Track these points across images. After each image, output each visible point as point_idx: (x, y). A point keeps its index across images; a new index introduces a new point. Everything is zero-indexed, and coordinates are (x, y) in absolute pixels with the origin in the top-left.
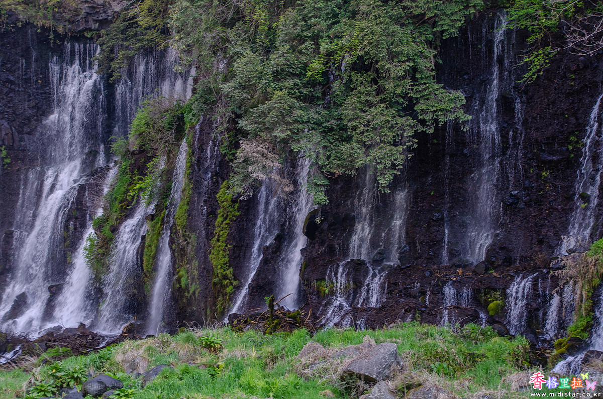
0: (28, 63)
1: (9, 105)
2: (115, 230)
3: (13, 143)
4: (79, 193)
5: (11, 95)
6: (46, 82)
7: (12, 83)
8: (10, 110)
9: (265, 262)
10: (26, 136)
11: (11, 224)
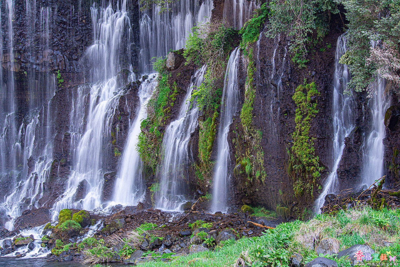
0: (76, 8)
1: (62, 40)
2: (162, 130)
3: (65, 68)
4: (121, 102)
5: (64, 32)
6: (89, 21)
7: (65, 23)
8: (63, 44)
9: (348, 150)
10: (74, 62)
11: (67, 128)
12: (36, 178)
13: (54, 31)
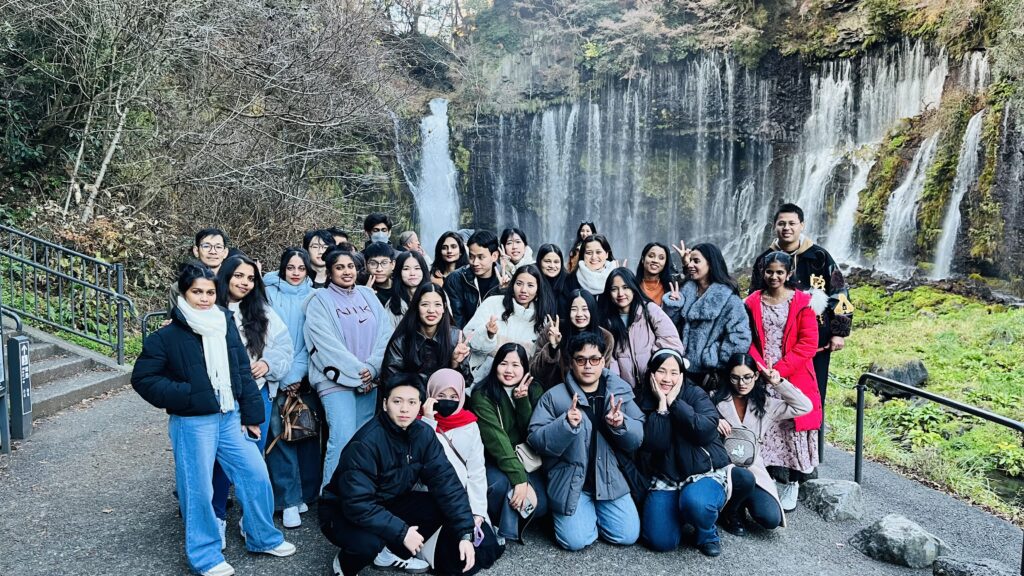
0: (796, 81)
6: (808, 92)
7: (783, 95)
8: (781, 115)
10: (791, 133)
11: (782, 194)
12: (748, 240)
13: (773, 103)
